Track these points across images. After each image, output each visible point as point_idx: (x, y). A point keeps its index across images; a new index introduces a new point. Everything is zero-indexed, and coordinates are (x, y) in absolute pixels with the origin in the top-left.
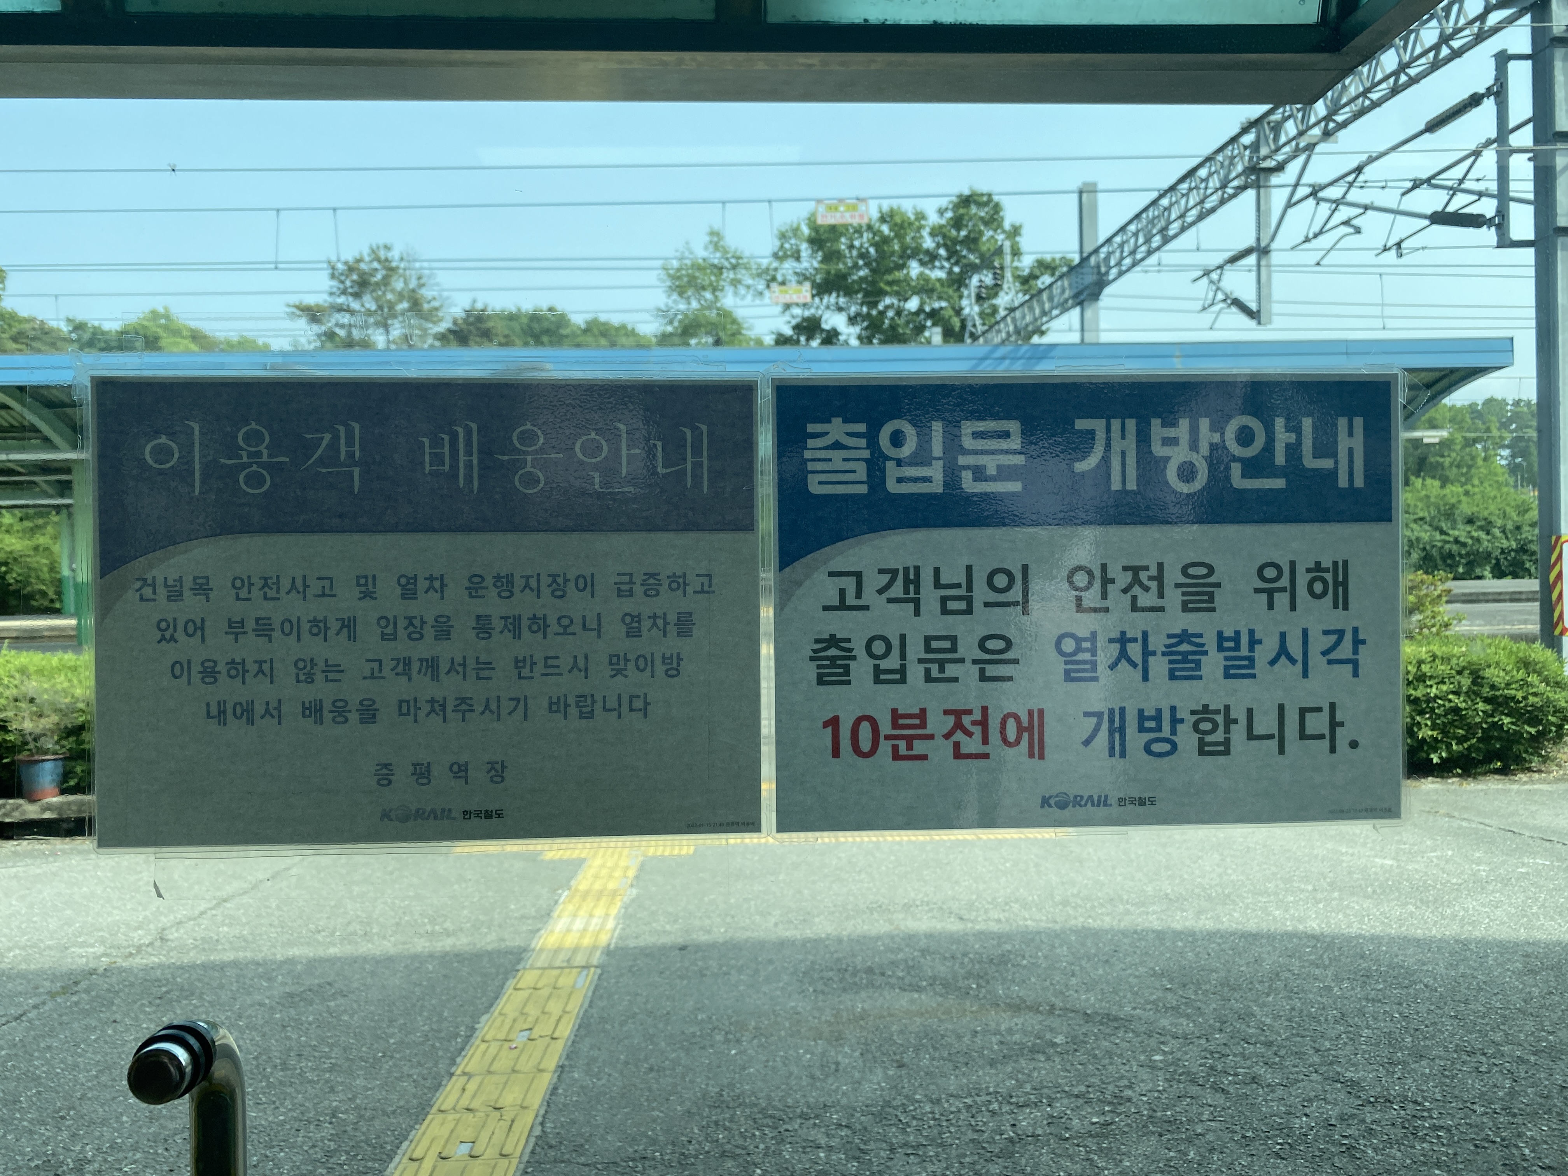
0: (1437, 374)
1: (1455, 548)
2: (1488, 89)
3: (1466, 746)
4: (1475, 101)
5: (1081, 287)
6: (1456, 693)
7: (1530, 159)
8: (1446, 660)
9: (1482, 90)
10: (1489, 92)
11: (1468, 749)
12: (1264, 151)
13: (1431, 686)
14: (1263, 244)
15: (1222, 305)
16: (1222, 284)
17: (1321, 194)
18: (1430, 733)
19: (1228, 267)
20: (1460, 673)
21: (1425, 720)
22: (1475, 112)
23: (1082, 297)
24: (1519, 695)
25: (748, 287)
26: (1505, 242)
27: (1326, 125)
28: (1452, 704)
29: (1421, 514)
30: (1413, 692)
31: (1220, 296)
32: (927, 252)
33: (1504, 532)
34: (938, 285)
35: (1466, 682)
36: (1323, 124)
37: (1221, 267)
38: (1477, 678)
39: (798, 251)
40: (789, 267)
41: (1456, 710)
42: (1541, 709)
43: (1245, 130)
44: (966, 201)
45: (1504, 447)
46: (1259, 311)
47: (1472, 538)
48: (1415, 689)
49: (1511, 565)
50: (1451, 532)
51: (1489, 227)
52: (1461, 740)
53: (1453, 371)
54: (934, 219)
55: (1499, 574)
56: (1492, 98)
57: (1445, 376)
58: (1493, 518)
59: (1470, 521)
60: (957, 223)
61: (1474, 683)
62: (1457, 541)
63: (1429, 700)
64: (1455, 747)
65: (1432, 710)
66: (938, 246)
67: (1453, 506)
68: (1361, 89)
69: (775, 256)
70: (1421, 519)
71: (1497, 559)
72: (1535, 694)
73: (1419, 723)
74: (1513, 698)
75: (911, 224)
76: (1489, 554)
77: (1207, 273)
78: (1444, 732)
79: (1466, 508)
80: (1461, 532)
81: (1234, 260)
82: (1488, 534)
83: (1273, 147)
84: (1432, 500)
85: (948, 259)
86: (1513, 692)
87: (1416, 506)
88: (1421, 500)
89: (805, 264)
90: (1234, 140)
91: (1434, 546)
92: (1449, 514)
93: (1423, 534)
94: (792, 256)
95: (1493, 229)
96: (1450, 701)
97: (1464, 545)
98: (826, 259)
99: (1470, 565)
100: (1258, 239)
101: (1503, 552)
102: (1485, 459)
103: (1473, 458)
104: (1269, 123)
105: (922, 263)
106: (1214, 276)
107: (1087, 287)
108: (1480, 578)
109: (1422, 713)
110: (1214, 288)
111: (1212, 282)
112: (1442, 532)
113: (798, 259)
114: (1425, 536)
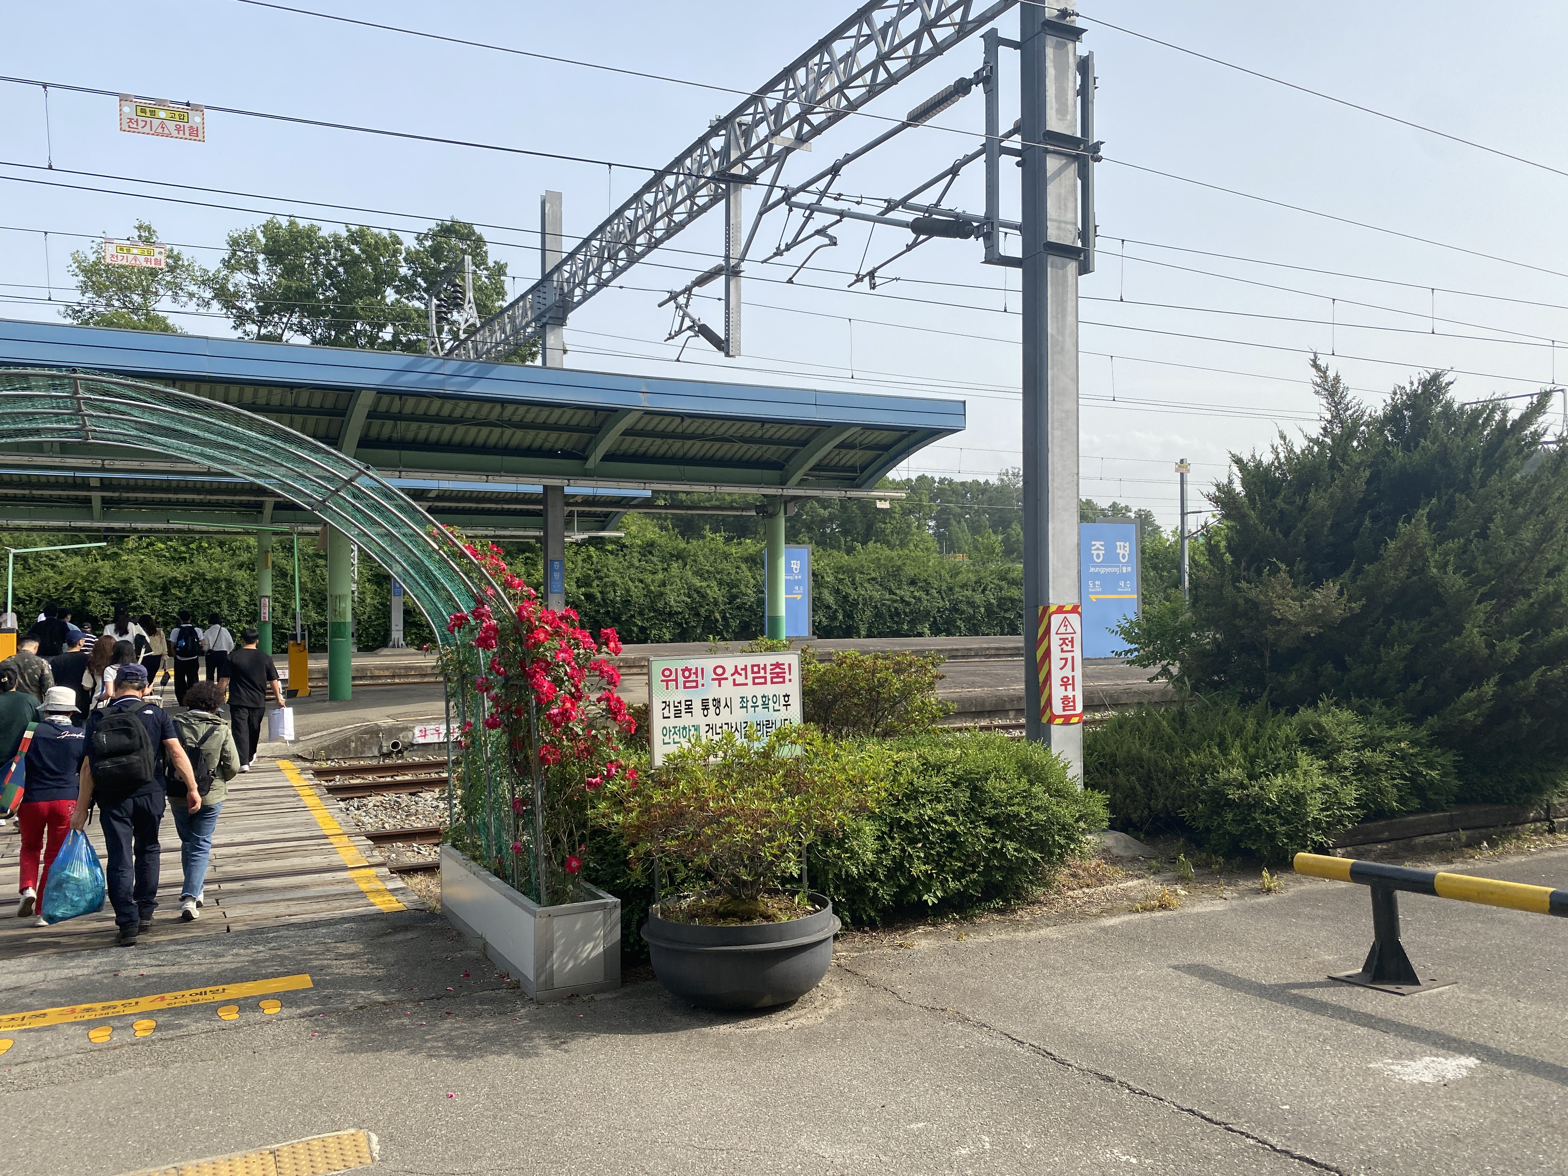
0: (897, 434)
1: (900, 606)
2: (977, 73)
3: (964, 882)
4: (962, 88)
5: (543, 308)
6: (952, 813)
7: (1018, 164)
8: (939, 768)
9: (970, 76)
10: (979, 78)
11: (966, 887)
12: (734, 155)
13: (924, 805)
14: (733, 262)
15: (690, 333)
16: (689, 310)
17: (794, 199)
18: (923, 868)
19: (696, 290)
20: (955, 785)
21: (917, 851)
22: (962, 102)
23: (544, 320)
24: (1023, 811)
25: (191, 295)
26: (994, 258)
27: (800, 128)
28: (949, 829)
29: (873, 575)
30: (903, 815)
31: (687, 323)
32: (404, 279)
33: (939, 592)
34: (415, 315)
35: (964, 796)
36: (796, 125)
37: (688, 290)
38: (976, 791)
39: (255, 262)
40: (241, 279)
41: (953, 836)
42: (1044, 829)
43: (714, 131)
44: (448, 230)
45: (931, 518)
46: (727, 340)
47: (914, 598)
48: (906, 811)
49: (945, 623)
50: (898, 592)
51: (977, 238)
52: (959, 875)
53: (913, 430)
54: (409, 242)
55: (936, 631)
56: (981, 85)
57: (905, 437)
58: (931, 580)
59: (913, 582)
60: (436, 252)
61: (972, 797)
62: (902, 600)
63: (921, 823)
64: (952, 884)
65: (926, 836)
66: (415, 274)
67: (899, 568)
68: (837, 84)
69: (226, 263)
70: (874, 579)
71: (934, 618)
72: (1037, 809)
73: (910, 855)
74: (1016, 816)
75: (386, 245)
76: (928, 613)
77: (674, 296)
78: (941, 868)
79: (910, 571)
80: (905, 592)
81: (702, 281)
82: (927, 594)
83: (744, 150)
84: (882, 562)
85: (426, 290)
86: (1015, 808)
87: (869, 567)
88: (872, 561)
89: (263, 278)
90: (702, 141)
91: (883, 604)
92: (896, 573)
93: (874, 593)
94: (247, 266)
95: (981, 239)
96: (945, 823)
97: (908, 604)
98: (289, 272)
99: (913, 623)
100: (727, 257)
101: (939, 611)
102: (918, 528)
103: (909, 526)
104: (740, 125)
105: (398, 291)
106: (682, 300)
107: (549, 309)
108: (920, 635)
109: (912, 842)
110: (681, 313)
111: (678, 307)
112: (891, 592)
113: (255, 271)
114: (877, 595)
